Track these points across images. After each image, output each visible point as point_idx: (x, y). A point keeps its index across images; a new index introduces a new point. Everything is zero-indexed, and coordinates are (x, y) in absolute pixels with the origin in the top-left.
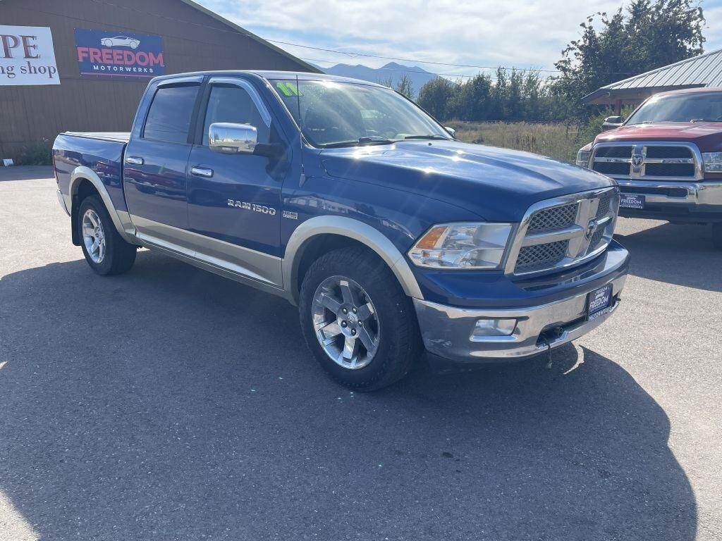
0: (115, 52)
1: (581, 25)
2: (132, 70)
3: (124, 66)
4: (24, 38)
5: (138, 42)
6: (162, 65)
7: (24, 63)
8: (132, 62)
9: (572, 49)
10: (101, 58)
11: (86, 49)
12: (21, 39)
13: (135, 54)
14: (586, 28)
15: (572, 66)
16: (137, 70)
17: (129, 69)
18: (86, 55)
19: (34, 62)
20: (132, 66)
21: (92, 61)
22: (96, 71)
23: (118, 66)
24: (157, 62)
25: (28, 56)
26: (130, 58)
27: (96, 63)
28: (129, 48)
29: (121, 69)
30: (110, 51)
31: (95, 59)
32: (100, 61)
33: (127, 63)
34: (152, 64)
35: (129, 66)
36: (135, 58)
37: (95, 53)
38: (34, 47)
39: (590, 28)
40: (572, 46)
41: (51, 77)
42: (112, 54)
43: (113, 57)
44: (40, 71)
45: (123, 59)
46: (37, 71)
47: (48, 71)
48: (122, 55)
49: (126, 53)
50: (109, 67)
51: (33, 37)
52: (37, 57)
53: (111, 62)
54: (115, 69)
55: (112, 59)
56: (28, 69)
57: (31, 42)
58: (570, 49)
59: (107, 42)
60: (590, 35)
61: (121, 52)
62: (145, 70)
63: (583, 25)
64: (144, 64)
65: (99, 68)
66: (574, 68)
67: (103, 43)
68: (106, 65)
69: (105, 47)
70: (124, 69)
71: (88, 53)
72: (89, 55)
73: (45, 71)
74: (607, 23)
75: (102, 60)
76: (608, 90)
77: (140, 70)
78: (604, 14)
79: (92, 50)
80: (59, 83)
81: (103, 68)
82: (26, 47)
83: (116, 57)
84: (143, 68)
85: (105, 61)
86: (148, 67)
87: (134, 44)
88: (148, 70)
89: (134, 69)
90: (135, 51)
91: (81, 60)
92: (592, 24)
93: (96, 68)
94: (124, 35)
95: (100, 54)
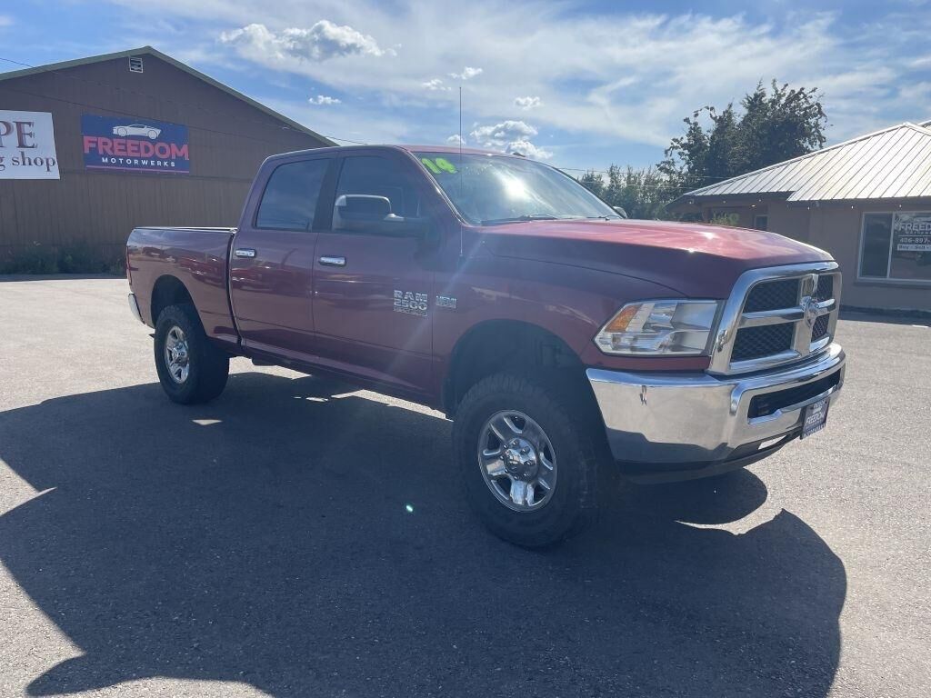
0: (130, 142)
1: (685, 120)
2: (149, 163)
3: (140, 159)
4: (19, 124)
5: (158, 131)
6: (187, 158)
7: (17, 153)
8: (150, 154)
9: (677, 148)
10: (112, 149)
11: (94, 139)
12: (15, 125)
13: (154, 146)
14: (690, 124)
15: (677, 168)
16: (156, 163)
17: (144, 162)
18: (94, 145)
19: (29, 153)
20: (149, 159)
21: (101, 152)
22: (104, 164)
23: (132, 158)
24: (180, 154)
25: (22, 145)
26: (147, 150)
27: (105, 155)
28: (147, 138)
29: (136, 162)
30: (123, 141)
31: (104, 150)
32: (110, 153)
33: (143, 155)
34: (174, 157)
35: (144, 159)
36: (155, 150)
37: (105, 144)
38: (30, 134)
39: (696, 124)
40: (675, 144)
41: (48, 170)
42: (125, 145)
43: (126, 148)
44: (35, 162)
45: (139, 151)
46: (33, 163)
47: (45, 163)
48: (139, 146)
49: (143, 143)
50: (121, 160)
51: (29, 124)
52: (33, 147)
53: (124, 154)
54: (129, 161)
55: (126, 150)
56: (20, 160)
57: (27, 129)
58: (673, 148)
59: (120, 131)
60: (695, 132)
61: (137, 142)
62: (165, 164)
63: (687, 120)
64: (166, 156)
65: (109, 160)
66: (679, 170)
67: (115, 132)
68: (117, 157)
69: (118, 137)
70: (140, 162)
71: (97, 143)
72: (97, 145)
73: (42, 164)
74: (715, 119)
75: (113, 151)
76: (693, 197)
77: (159, 163)
78: (712, 109)
79: (101, 140)
80: (57, 177)
81: (113, 160)
82: (21, 135)
83: (130, 148)
84: (162, 161)
85: (117, 153)
86: (169, 160)
87: (153, 133)
88: (169, 164)
89: (152, 163)
90: (154, 142)
91: (87, 151)
92: (697, 119)
93: (105, 160)
94: (141, 124)
95: (110, 144)
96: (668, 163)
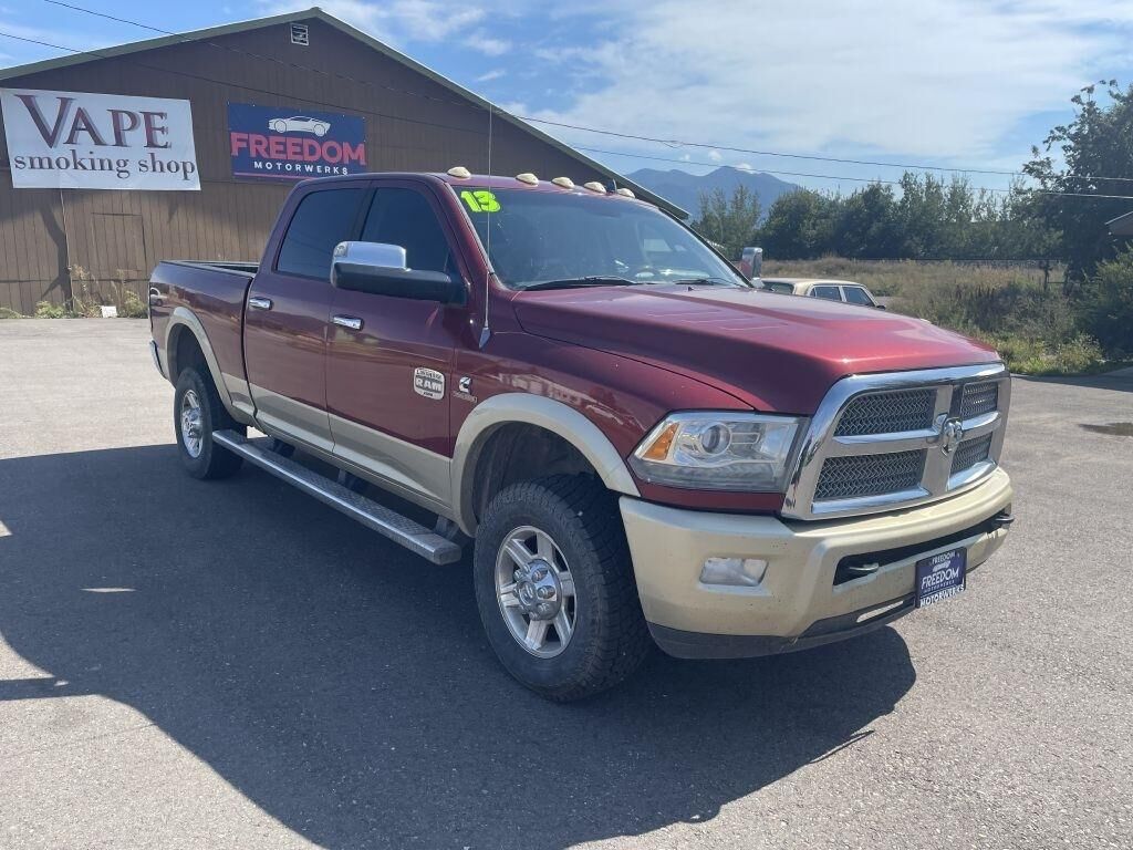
0: (290, 141)
1: (1073, 100)
2: (315, 169)
3: (303, 163)
4: (148, 116)
5: (327, 126)
6: (363, 163)
7: (145, 154)
8: (316, 157)
9: (1059, 138)
10: (267, 150)
11: (245, 136)
12: (142, 116)
13: (321, 145)
14: (1083, 104)
15: (1056, 170)
16: (323, 169)
17: (309, 168)
18: (244, 145)
19: (161, 155)
20: (315, 164)
21: (253, 154)
22: (258, 170)
23: (294, 163)
24: (354, 157)
25: (151, 144)
26: (312, 151)
27: (259, 158)
28: (311, 135)
29: (298, 167)
30: (282, 139)
31: (257, 151)
32: (265, 155)
33: (308, 158)
34: (347, 161)
35: (309, 163)
36: (322, 151)
37: (259, 143)
38: (162, 130)
39: (1091, 104)
40: (1057, 133)
41: (186, 178)
42: (285, 144)
43: (285, 148)
44: (169, 168)
45: (301, 153)
47: (181, 168)
48: (301, 146)
49: (307, 142)
50: (279, 164)
51: (161, 115)
52: (165, 147)
53: (282, 156)
54: (289, 167)
55: (285, 152)
56: (150, 164)
57: (158, 122)
58: (1054, 138)
59: (278, 125)
60: (1090, 116)
61: (299, 140)
62: (335, 170)
63: (1076, 99)
64: (336, 160)
65: (264, 165)
66: (1060, 174)
67: (272, 127)
68: (274, 161)
69: (275, 133)
70: (303, 168)
71: (247, 141)
72: (248, 144)
73: (177, 169)
74: (1117, 97)
75: (269, 154)
77: (327, 169)
78: (1112, 83)
79: (254, 138)
80: (198, 187)
81: (269, 166)
82: (150, 130)
83: (290, 149)
84: (332, 166)
85: (274, 155)
86: (340, 165)
87: (321, 128)
88: (339, 170)
89: (319, 168)
90: (321, 140)
91: (235, 153)
92: (1093, 97)
93: (258, 165)
94: (304, 115)
95: (265, 145)
96: (1042, 163)
